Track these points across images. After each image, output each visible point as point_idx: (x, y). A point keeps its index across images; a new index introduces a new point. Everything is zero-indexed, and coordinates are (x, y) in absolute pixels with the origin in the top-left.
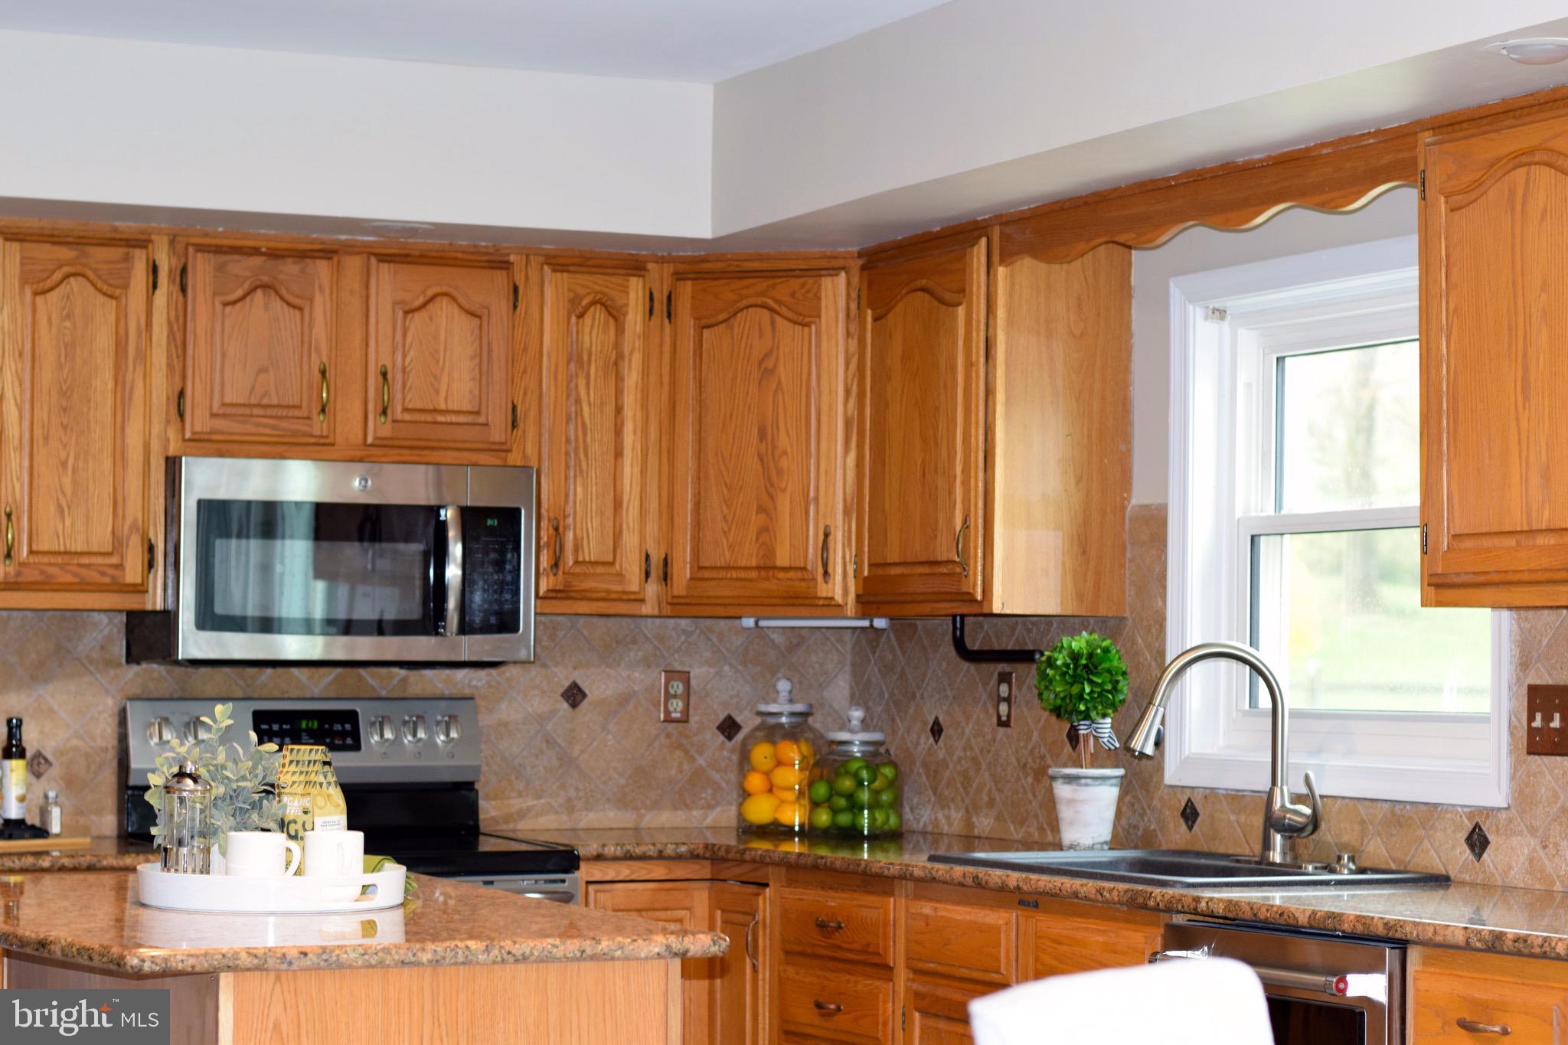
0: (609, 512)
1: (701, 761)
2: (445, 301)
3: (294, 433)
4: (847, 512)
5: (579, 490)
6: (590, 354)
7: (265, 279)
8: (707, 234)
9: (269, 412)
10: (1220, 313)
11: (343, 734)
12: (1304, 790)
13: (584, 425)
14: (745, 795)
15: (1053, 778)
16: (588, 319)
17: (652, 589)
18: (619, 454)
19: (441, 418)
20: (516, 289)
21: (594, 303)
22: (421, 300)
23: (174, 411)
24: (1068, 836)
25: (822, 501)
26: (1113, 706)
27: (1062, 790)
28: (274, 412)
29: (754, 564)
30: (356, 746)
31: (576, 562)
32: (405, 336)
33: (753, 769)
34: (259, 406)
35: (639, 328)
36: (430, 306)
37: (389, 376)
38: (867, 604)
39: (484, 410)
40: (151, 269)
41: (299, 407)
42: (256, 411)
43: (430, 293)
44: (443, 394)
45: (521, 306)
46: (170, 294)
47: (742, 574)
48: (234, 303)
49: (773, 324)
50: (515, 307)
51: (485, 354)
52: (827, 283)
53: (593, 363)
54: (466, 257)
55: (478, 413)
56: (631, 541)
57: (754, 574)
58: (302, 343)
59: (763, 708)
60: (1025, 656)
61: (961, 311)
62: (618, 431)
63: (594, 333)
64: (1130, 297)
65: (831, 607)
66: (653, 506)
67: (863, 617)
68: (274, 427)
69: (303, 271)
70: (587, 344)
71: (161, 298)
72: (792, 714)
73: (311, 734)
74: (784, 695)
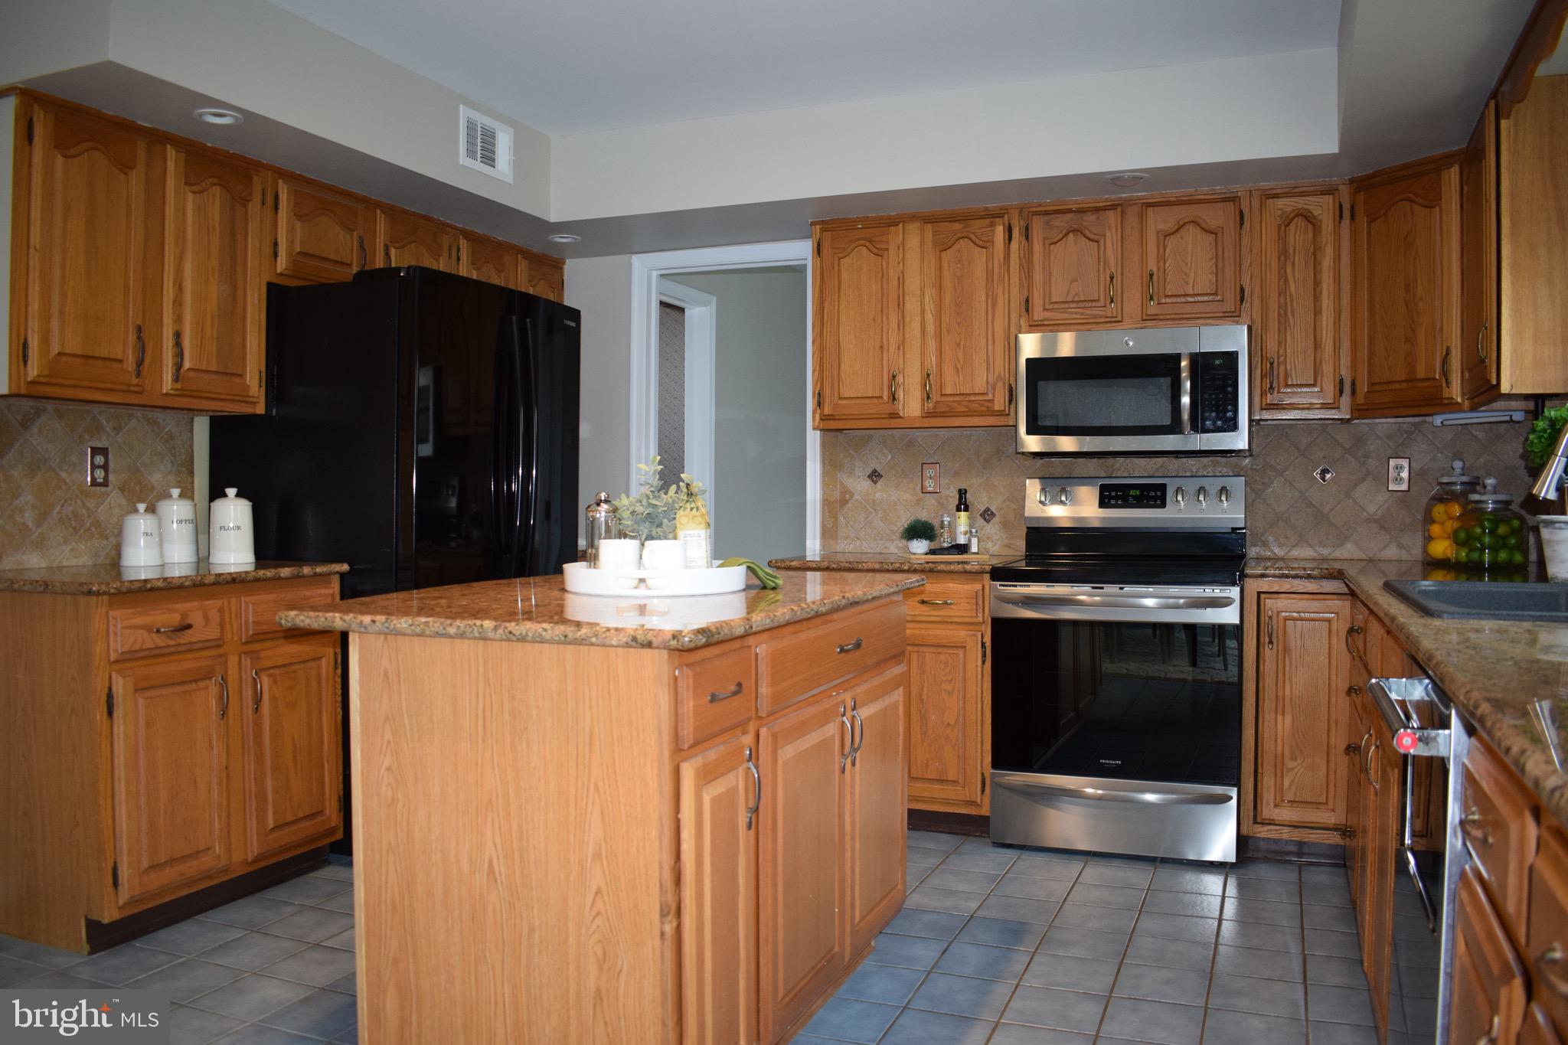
0: (1311, 351)
2: (1191, 226)
3: (1095, 317)
4: (1460, 336)
5: (1288, 337)
6: (1294, 250)
7: (1076, 226)
8: (1336, 150)
9: (1080, 305)
11: (1155, 498)
13: (1291, 296)
14: (1429, 539)
16: (1293, 226)
17: (1345, 400)
18: (1317, 312)
19: (1191, 299)
20: (1242, 213)
21: (1297, 216)
22: (1176, 227)
23: (1023, 310)
24: (1553, 571)
25: (1445, 330)
27: (1549, 533)
28: (1083, 305)
29: (1404, 379)
30: (1163, 505)
31: (1286, 385)
32: (1165, 250)
33: (1433, 522)
34: (1073, 302)
35: (1330, 229)
36: (1182, 231)
37: (1155, 278)
39: (1220, 291)
40: (1007, 229)
41: (1098, 300)
42: (1072, 305)
43: (1181, 223)
44: (1191, 285)
45: (1247, 224)
46: (1020, 242)
47: (1397, 386)
48: (1057, 242)
50: (1242, 224)
51: (1220, 257)
52: (1446, 174)
53: (1297, 255)
54: (1207, 197)
55: (1216, 294)
56: (1327, 369)
57: (1404, 385)
58: (1099, 261)
62: (1317, 297)
63: (1298, 238)
65: (1454, 405)
66: (1346, 345)
68: (1082, 314)
69: (1098, 218)
70: (1292, 242)
71: (1014, 246)
72: (1462, 483)
73: (1135, 497)
74: (1458, 471)
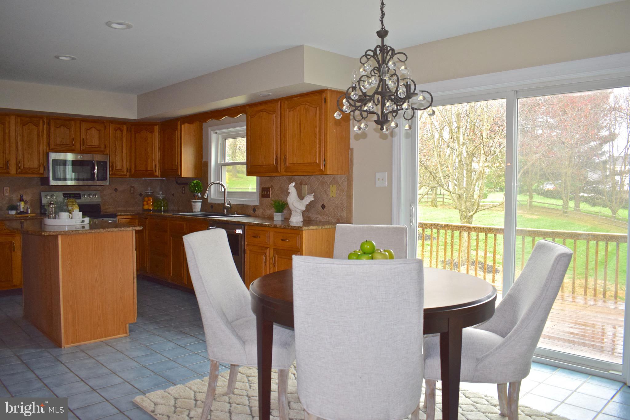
0: (121, 162)
1: (137, 200)
2: (93, 128)
3: (69, 149)
4: (159, 162)
5: (116, 158)
6: (117, 137)
7: (63, 124)
8: (136, 119)
9: (64, 145)
10: (216, 133)
11: (78, 197)
12: (229, 203)
13: (117, 148)
14: (144, 205)
15: (192, 202)
16: (117, 131)
17: (128, 173)
18: (122, 152)
19: (93, 147)
20: (105, 126)
21: (118, 129)
22: (89, 128)
23: (48, 145)
24: (194, 210)
25: (155, 160)
26: (200, 191)
27: (193, 204)
29: (144, 170)
30: (80, 199)
31: (116, 169)
32: (87, 133)
33: (145, 201)
34: (62, 144)
35: (125, 133)
36: (91, 129)
37: (84, 140)
38: (162, 176)
39: (100, 145)
40: (43, 122)
41: (69, 145)
43: (91, 127)
44: (93, 143)
45: (106, 130)
46: (47, 126)
47: (142, 171)
48: (58, 128)
49: (147, 133)
51: (100, 137)
52: (155, 126)
54: (97, 121)
56: (125, 166)
58: (70, 134)
59: (146, 192)
60: (187, 184)
61: (177, 131)
62: (122, 149)
63: (118, 134)
64: (202, 130)
65: (157, 176)
66: (128, 161)
67: (161, 178)
68: (65, 148)
69: (69, 123)
71: (45, 127)
72: (151, 193)
73: (73, 196)
74: (149, 190)
